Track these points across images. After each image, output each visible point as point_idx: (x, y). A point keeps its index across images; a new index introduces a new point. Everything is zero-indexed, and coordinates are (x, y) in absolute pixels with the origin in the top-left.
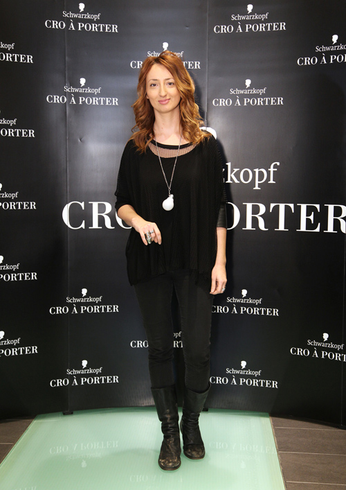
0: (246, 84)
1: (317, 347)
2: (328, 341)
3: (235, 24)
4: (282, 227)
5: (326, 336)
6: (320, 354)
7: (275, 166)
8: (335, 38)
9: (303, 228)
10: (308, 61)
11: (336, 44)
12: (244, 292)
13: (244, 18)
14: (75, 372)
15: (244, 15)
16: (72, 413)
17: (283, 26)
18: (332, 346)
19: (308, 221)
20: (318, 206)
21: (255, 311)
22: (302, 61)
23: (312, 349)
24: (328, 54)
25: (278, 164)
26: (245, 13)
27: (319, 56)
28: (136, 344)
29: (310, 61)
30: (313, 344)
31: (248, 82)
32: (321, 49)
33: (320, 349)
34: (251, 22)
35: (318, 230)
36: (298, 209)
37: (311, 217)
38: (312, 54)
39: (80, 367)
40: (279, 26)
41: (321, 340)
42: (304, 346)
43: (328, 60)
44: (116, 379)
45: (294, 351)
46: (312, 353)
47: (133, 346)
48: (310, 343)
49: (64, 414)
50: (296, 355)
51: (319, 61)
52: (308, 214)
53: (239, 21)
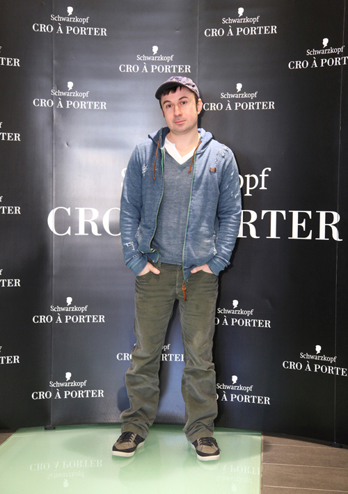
0: (237, 88)
1: (310, 360)
2: (321, 354)
3: (226, 27)
4: (273, 235)
5: (318, 348)
6: (312, 368)
7: (267, 172)
8: (325, 42)
9: (295, 235)
10: (299, 65)
11: (326, 48)
12: (235, 303)
13: (234, 21)
14: (58, 384)
15: (234, 18)
16: (54, 429)
17: (274, 29)
18: (325, 358)
19: (300, 228)
20: (309, 213)
21: (247, 323)
22: (293, 65)
23: (304, 362)
24: (319, 58)
25: (270, 169)
26: (236, 16)
27: (310, 59)
28: (123, 357)
29: (301, 65)
30: (305, 356)
31: (239, 86)
32: (312, 53)
33: (312, 362)
34: (242, 25)
35: (309, 237)
36: (290, 216)
37: (303, 225)
38: (303, 57)
39: (64, 380)
40: (270, 30)
41: (314, 352)
42: (297, 359)
43: (319, 63)
44: (101, 393)
45: (286, 365)
46: (305, 366)
47: (120, 358)
48: (303, 357)
49: (46, 429)
50: (289, 369)
51: (310, 65)
52: (300, 221)
53: (230, 24)
